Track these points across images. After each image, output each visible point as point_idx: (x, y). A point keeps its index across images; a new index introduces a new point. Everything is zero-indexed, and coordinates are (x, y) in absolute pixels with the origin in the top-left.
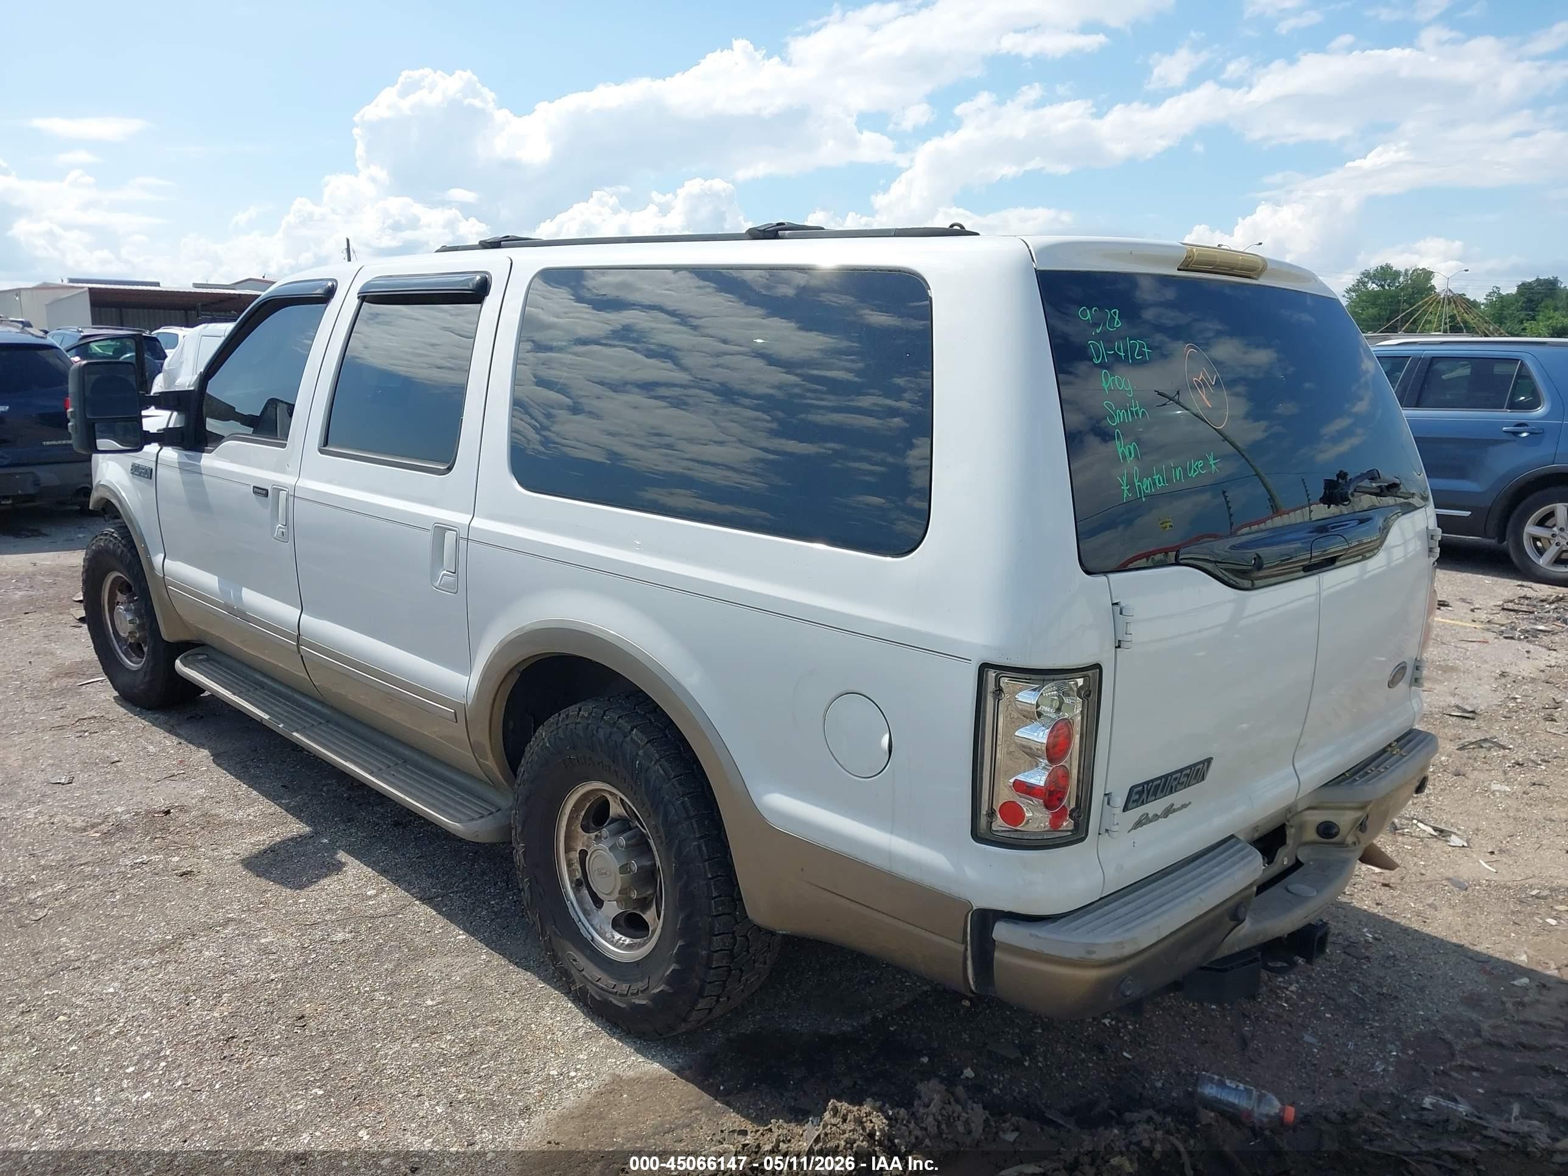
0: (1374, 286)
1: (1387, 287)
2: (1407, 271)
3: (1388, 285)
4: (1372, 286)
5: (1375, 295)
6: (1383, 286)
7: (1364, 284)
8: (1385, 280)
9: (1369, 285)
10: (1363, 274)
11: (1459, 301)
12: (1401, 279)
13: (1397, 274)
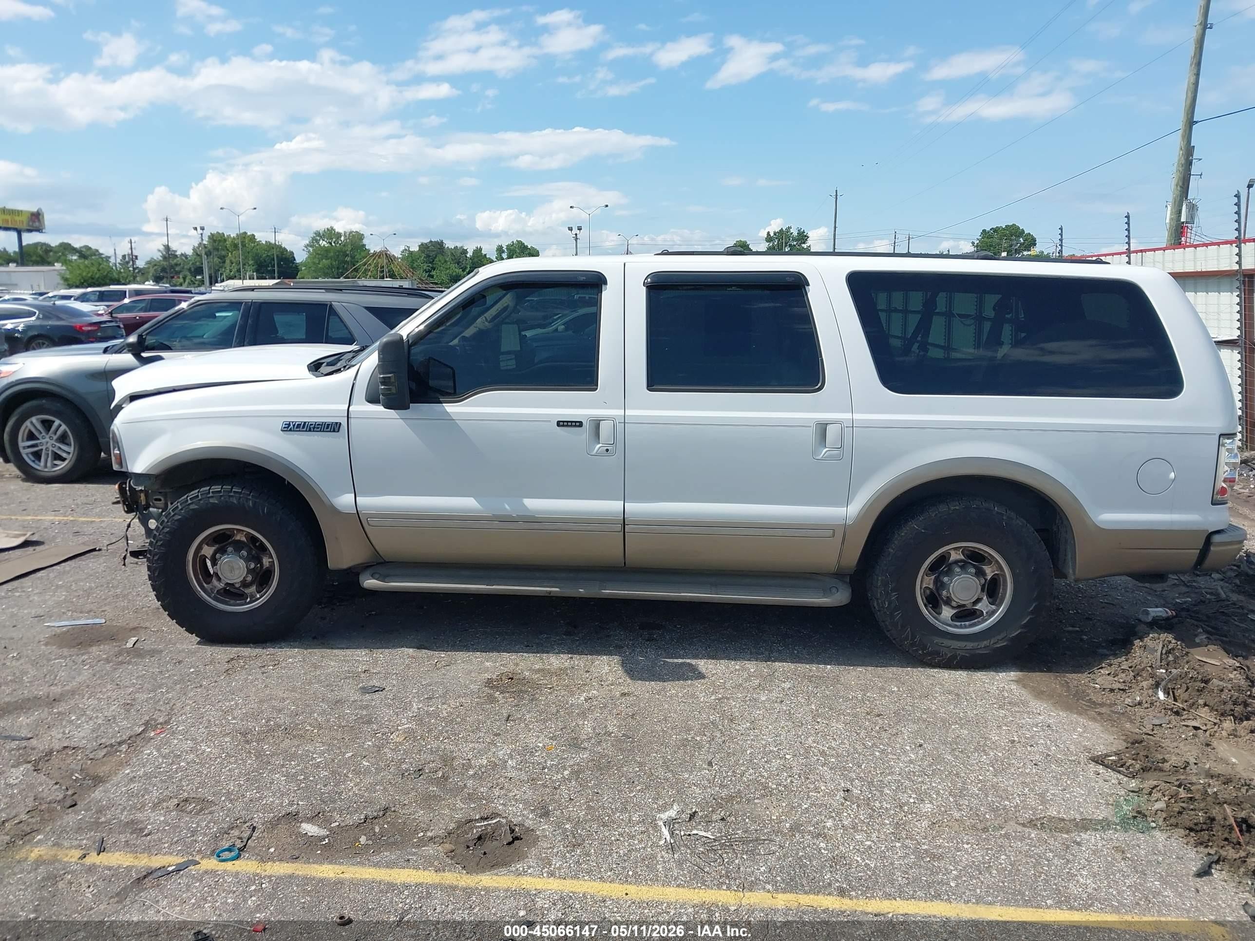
0: (324, 243)
1: (333, 244)
2: (345, 233)
3: (334, 243)
4: (323, 243)
5: (327, 250)
6: (331, 244)
7: (317, 241)
8: (332, 239)
9: (321, 242)
10: (315, 233)
11: (384, 254)
12: (342, 238)
13: (339, 235)
